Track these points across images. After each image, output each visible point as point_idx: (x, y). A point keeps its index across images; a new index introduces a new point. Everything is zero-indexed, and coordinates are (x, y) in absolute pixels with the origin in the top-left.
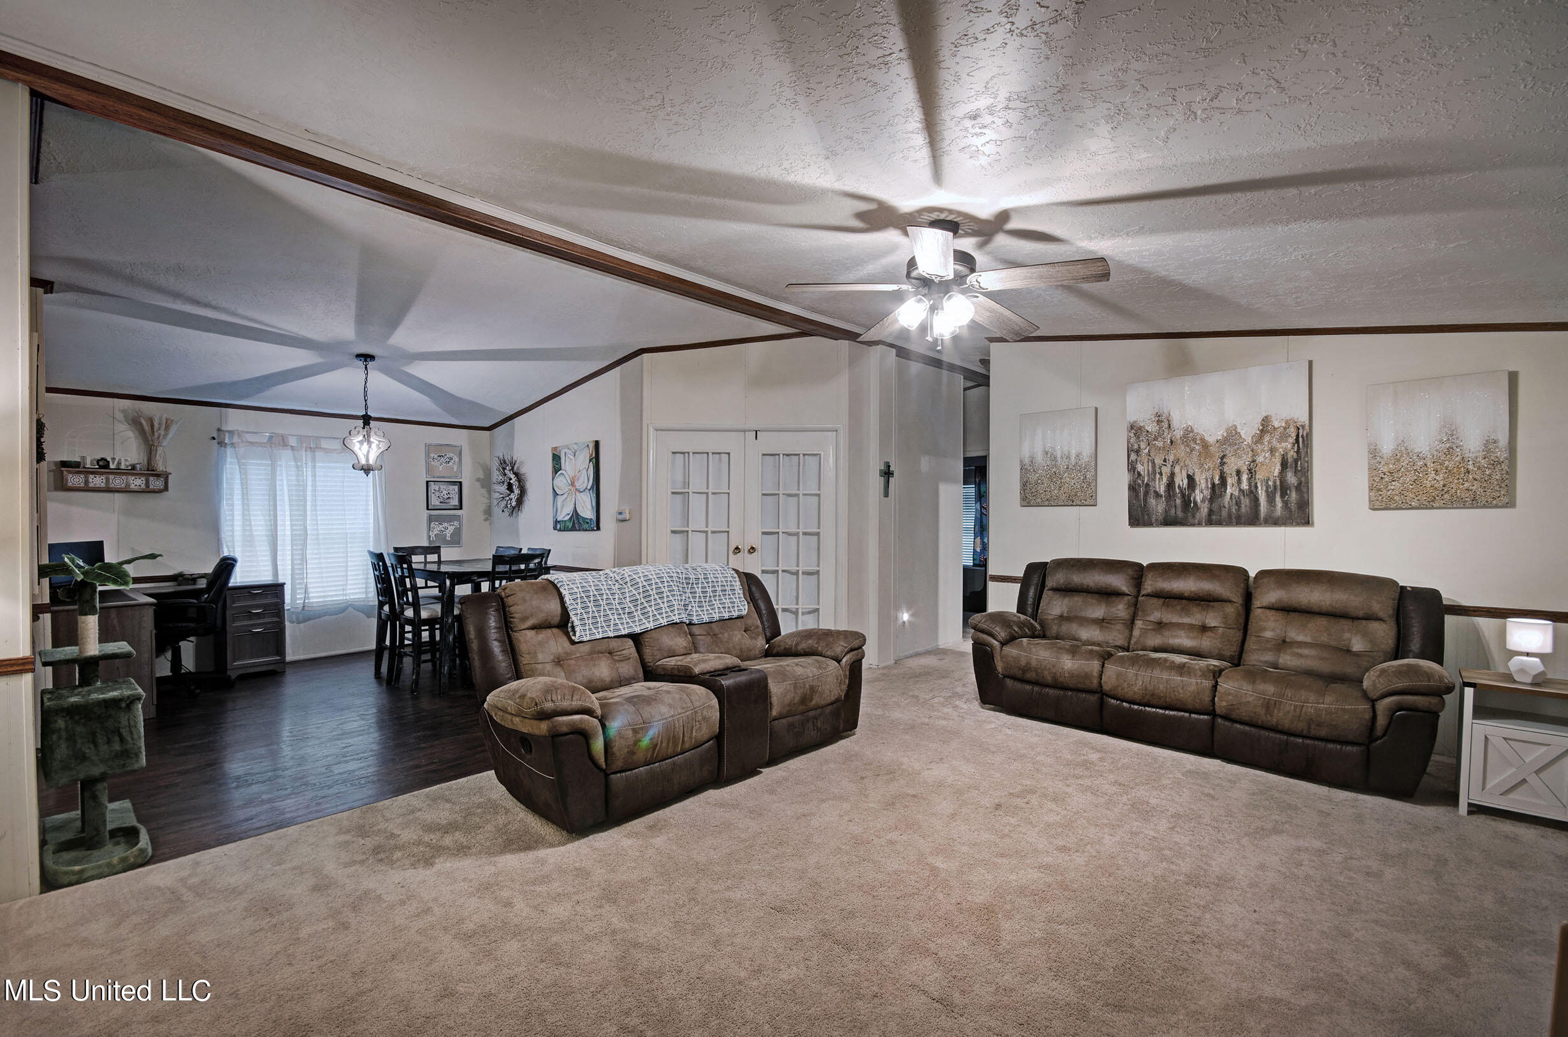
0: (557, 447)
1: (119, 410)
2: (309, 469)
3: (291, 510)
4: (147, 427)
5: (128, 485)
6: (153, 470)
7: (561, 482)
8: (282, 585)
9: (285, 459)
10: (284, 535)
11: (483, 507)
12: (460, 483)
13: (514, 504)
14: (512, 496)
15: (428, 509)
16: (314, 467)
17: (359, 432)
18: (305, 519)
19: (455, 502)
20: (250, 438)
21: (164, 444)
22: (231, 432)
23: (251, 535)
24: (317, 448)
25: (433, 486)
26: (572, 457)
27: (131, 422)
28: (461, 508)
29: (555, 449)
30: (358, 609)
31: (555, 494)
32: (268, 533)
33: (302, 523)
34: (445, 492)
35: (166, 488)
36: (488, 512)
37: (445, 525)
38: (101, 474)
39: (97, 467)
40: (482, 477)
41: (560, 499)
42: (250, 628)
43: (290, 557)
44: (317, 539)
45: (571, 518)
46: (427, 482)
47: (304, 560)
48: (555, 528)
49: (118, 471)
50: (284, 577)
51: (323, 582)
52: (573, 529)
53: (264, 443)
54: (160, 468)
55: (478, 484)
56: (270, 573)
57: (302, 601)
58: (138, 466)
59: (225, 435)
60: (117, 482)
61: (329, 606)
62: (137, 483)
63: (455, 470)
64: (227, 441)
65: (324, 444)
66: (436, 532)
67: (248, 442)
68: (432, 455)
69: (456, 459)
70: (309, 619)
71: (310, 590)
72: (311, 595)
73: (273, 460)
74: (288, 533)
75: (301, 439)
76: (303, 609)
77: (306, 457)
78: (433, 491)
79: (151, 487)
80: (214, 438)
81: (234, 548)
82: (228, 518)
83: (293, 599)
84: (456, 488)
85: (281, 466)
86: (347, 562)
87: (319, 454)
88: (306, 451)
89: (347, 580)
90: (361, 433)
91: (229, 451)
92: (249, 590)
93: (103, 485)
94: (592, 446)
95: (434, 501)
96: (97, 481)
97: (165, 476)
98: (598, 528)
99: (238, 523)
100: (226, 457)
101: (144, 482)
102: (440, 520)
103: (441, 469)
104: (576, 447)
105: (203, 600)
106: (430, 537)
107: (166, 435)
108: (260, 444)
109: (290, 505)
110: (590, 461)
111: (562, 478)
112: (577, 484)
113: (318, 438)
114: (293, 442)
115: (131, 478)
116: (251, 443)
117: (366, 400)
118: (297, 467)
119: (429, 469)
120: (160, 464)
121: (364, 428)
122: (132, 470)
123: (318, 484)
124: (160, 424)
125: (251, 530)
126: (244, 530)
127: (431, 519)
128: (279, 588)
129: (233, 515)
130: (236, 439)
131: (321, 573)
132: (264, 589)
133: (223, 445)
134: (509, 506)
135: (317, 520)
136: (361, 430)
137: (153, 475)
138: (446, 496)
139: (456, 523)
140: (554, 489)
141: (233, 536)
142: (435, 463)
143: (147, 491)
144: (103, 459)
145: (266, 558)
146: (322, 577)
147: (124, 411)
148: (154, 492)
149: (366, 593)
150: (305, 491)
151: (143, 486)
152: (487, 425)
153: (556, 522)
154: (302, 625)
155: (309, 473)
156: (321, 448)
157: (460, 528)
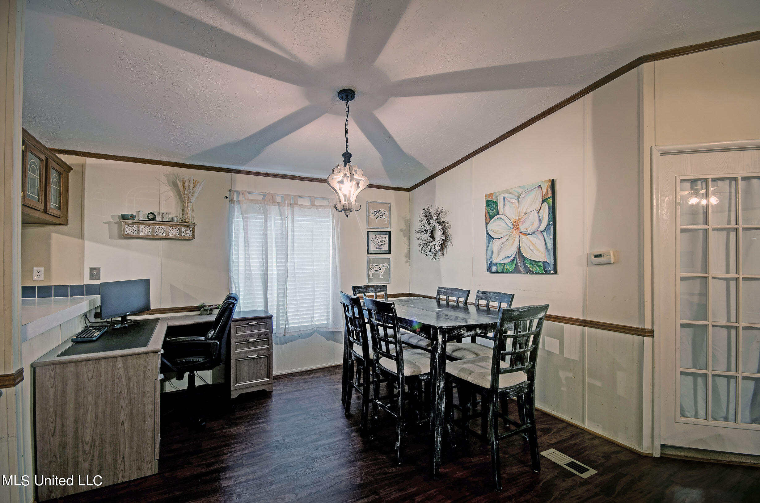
0: (492, 194)
1: (164, 175)
2: (290, 222)
3: (277, 254)
4: (181, 188)
5: (167, 234)
6: (185, 222)
7: (495, 226)
8: (271, 317)
9: (274, 210)
10: (272, 274)
11: (405, 252)
12: (390, 233)
13: (438, 248)
14: (435, 242)
15: (368, 253)
16: (293, 220)
17: (340, 170)
18: (286, 262)
19: (386, 248)
20: (251, 197)
21: (192, 201)
22: (238, 192)
23: (250, 274)
24: (295, 204)
25: (372, 236)
26: (515, 201)
27: (171, 184)
28: (390, 253)
29: (491, 195)
30: (322, 333)
31: (490, 238)
32: (261, 273)
33: (284, 264)
34: (379, 240)
35: (193, 237)
36: (408, 256)
37: (379, 266)
38: (149, 225)
39: (148, 219)
40: (404, 228)
41: (496, 244)
42: (247, 355)
43: (276, 292)
44: (294, 277)
45: (512, 261)
46: (368, 232)
47: (285, 294)
48: (489, 270)
49: (163, 223)
50: (272, 311)
51: (297, 311)
52: (516, 271)
53: (260, 200)
54: (190, 220)
55: (401, 233)
56: (263, 304)
57: (284, 327)
58: (175, 219)
59: (234, 194)
60: (160, 231)
61: (302, 332)
62: (173, 232)
63: (386, 222)
64: (235, 199)
65: (300, 201)
66: (373, 272)
67: (249, 199)
68: (371, 211)
69: (387, 214)
70: (288, 341)
71: (289, 318)
72: (290, 322)
73: (266, 214)
74: (275, 272)
75: (284, 197)
76: (284, 335)
77: (288, 211)
78: (371, 239)
79: (183, 235)
80: (227, 197)
81: (239, 284)
82: (234, 260)
83: (278, 325)
84: (387, 236)
85: (271, 219)
86: (314, 295)
87: (296, 209)
88: (288, 207)
89: (314, 310)
90: (342, 171)
91: (236, 207)
92: (247, 322)
93: (150, 234)
94: (546, 187)
95: (372, 248)
96: (146, 231)
97: (193, 227)
98: (556, 272)
99: (242, 264)
100: (234, 212)
101: (178, 231)
102: (376, 262)
103: (377, 222)
104: (520, 191)
105: (210, 337)
106: (369, 275)
107: (193, 193)
108: (257, 201)
109: (277, 250)
110: (543, 202)
111: (500, 222)
112: (522, 228)
113: (295, 197)
114: (279, 199)
115: (169, 228)
116: (252, 200)
117: (346, 138)
118: (282, 220)
119: (369, 222)
120: (190, 216)
121: (345, 166)
122: (171, 222)
123: (295, 233)
124: (189, 184)
125: (250, 270)
126: (246, 270)
127: (369, 262)
128: (268, 320)
129: (238, 258)
130: (241, 198)
131: (297, 304)
132: (258, 321)
133: (232, 202)
134: (433, 251)
135: (294, 262)
136: (342, 167)
137: (184, 226)
138: (380, 243)
139: (387, 265)
140: (488, 234)
141: (238, 275)
142: (373, 217)
143: (181, 239)
144: (151, 213)
145: (260, 293)
146: (297, 308)
147: (167, 176)
148: (184, 239)
149: (328, 319)
150: (286, 239)
151: (178, 235)
152: (408, 186)
153: (491, 265)
154: (283, 346)
155: (290, 225)
156: (298, 204)
157: (389, 268)
